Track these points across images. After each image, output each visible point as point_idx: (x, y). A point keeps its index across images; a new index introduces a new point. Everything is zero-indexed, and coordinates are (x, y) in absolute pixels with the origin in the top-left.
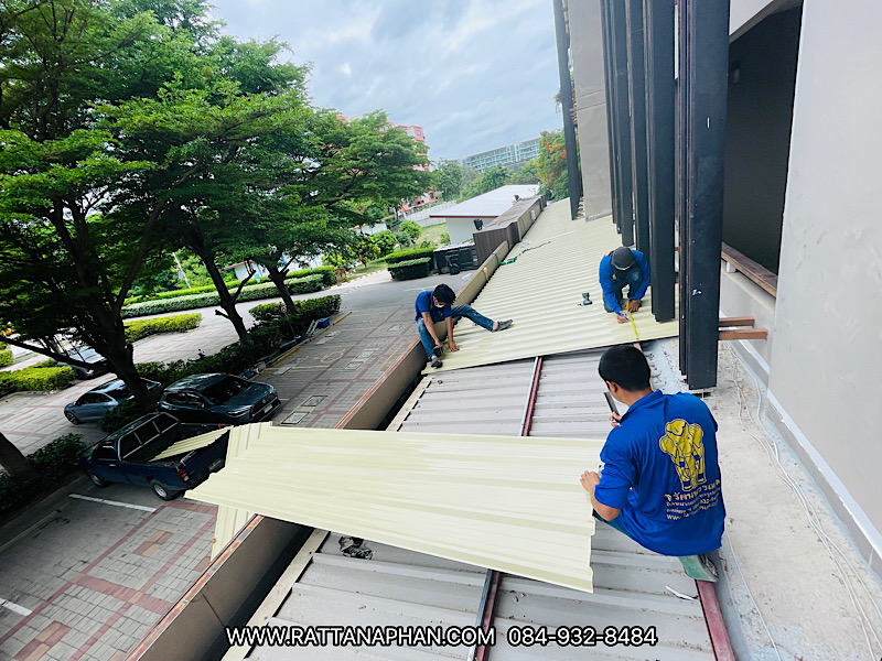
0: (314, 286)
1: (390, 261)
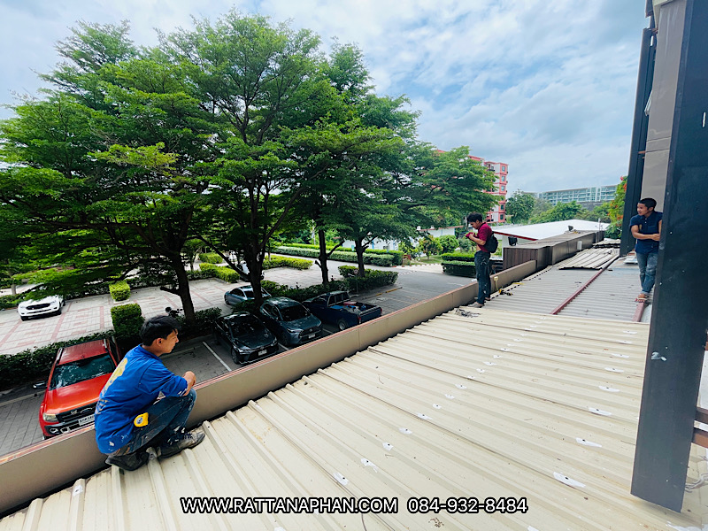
0: (386, 262)
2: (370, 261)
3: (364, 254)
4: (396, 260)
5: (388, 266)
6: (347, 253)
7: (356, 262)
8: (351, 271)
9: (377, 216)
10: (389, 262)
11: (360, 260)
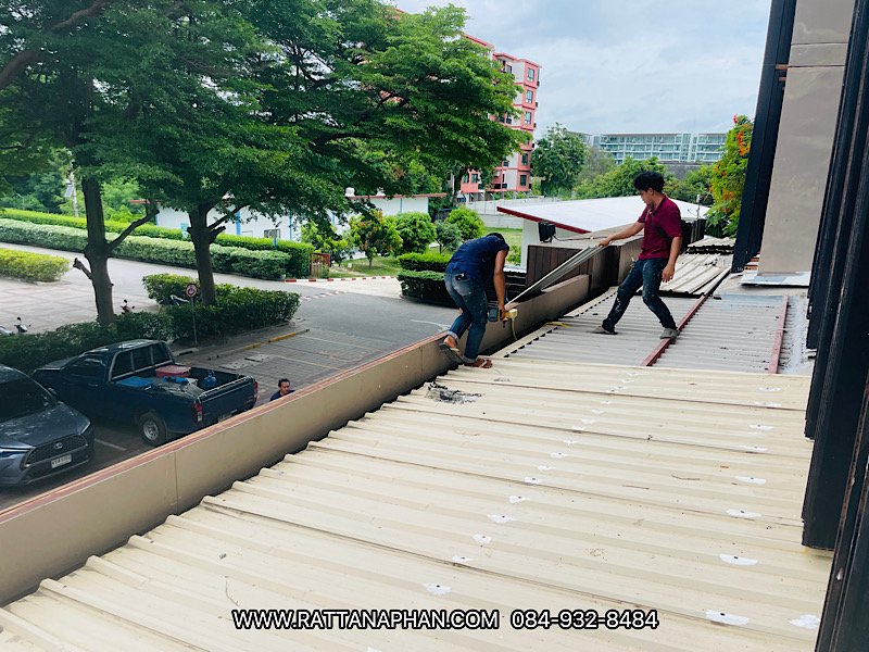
0: (270, 269)
1: (407, 264)
2: (229, 265)
3: (214, 247)
4: (296, 265)
5: (276, 278)
6: (170, 244)
7: (191, 267)
8: (178, 288)
9: (247, 152)
10: (277, 269)
11: (203, 262)
